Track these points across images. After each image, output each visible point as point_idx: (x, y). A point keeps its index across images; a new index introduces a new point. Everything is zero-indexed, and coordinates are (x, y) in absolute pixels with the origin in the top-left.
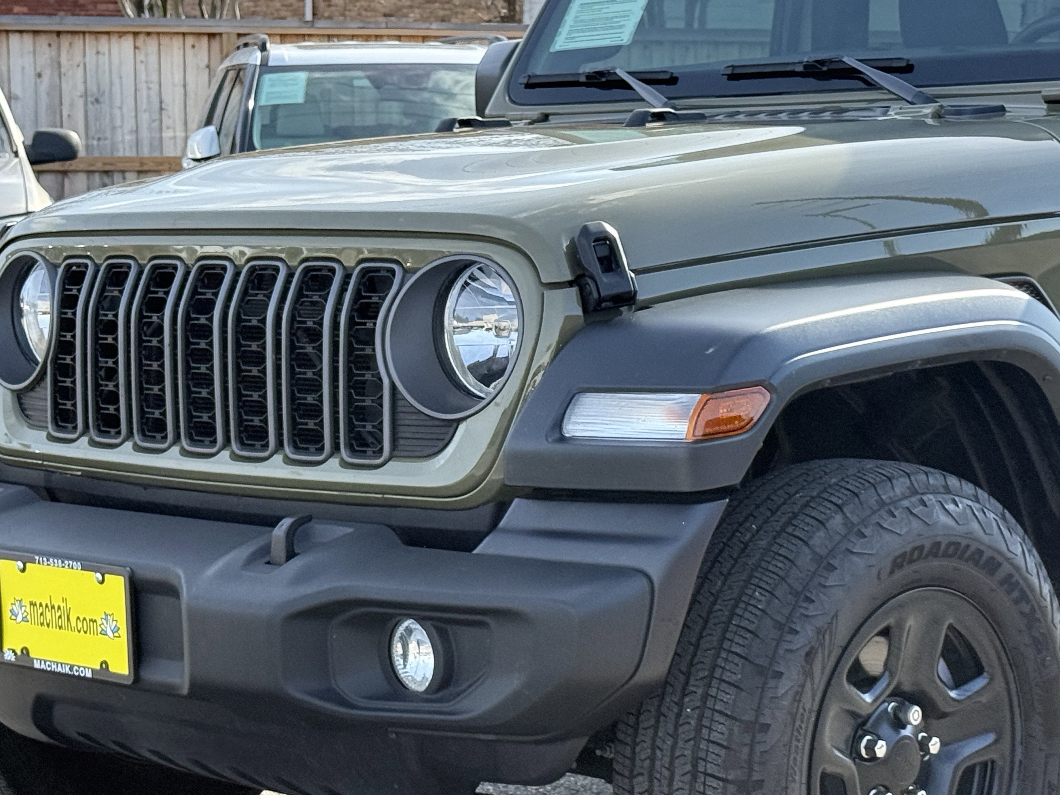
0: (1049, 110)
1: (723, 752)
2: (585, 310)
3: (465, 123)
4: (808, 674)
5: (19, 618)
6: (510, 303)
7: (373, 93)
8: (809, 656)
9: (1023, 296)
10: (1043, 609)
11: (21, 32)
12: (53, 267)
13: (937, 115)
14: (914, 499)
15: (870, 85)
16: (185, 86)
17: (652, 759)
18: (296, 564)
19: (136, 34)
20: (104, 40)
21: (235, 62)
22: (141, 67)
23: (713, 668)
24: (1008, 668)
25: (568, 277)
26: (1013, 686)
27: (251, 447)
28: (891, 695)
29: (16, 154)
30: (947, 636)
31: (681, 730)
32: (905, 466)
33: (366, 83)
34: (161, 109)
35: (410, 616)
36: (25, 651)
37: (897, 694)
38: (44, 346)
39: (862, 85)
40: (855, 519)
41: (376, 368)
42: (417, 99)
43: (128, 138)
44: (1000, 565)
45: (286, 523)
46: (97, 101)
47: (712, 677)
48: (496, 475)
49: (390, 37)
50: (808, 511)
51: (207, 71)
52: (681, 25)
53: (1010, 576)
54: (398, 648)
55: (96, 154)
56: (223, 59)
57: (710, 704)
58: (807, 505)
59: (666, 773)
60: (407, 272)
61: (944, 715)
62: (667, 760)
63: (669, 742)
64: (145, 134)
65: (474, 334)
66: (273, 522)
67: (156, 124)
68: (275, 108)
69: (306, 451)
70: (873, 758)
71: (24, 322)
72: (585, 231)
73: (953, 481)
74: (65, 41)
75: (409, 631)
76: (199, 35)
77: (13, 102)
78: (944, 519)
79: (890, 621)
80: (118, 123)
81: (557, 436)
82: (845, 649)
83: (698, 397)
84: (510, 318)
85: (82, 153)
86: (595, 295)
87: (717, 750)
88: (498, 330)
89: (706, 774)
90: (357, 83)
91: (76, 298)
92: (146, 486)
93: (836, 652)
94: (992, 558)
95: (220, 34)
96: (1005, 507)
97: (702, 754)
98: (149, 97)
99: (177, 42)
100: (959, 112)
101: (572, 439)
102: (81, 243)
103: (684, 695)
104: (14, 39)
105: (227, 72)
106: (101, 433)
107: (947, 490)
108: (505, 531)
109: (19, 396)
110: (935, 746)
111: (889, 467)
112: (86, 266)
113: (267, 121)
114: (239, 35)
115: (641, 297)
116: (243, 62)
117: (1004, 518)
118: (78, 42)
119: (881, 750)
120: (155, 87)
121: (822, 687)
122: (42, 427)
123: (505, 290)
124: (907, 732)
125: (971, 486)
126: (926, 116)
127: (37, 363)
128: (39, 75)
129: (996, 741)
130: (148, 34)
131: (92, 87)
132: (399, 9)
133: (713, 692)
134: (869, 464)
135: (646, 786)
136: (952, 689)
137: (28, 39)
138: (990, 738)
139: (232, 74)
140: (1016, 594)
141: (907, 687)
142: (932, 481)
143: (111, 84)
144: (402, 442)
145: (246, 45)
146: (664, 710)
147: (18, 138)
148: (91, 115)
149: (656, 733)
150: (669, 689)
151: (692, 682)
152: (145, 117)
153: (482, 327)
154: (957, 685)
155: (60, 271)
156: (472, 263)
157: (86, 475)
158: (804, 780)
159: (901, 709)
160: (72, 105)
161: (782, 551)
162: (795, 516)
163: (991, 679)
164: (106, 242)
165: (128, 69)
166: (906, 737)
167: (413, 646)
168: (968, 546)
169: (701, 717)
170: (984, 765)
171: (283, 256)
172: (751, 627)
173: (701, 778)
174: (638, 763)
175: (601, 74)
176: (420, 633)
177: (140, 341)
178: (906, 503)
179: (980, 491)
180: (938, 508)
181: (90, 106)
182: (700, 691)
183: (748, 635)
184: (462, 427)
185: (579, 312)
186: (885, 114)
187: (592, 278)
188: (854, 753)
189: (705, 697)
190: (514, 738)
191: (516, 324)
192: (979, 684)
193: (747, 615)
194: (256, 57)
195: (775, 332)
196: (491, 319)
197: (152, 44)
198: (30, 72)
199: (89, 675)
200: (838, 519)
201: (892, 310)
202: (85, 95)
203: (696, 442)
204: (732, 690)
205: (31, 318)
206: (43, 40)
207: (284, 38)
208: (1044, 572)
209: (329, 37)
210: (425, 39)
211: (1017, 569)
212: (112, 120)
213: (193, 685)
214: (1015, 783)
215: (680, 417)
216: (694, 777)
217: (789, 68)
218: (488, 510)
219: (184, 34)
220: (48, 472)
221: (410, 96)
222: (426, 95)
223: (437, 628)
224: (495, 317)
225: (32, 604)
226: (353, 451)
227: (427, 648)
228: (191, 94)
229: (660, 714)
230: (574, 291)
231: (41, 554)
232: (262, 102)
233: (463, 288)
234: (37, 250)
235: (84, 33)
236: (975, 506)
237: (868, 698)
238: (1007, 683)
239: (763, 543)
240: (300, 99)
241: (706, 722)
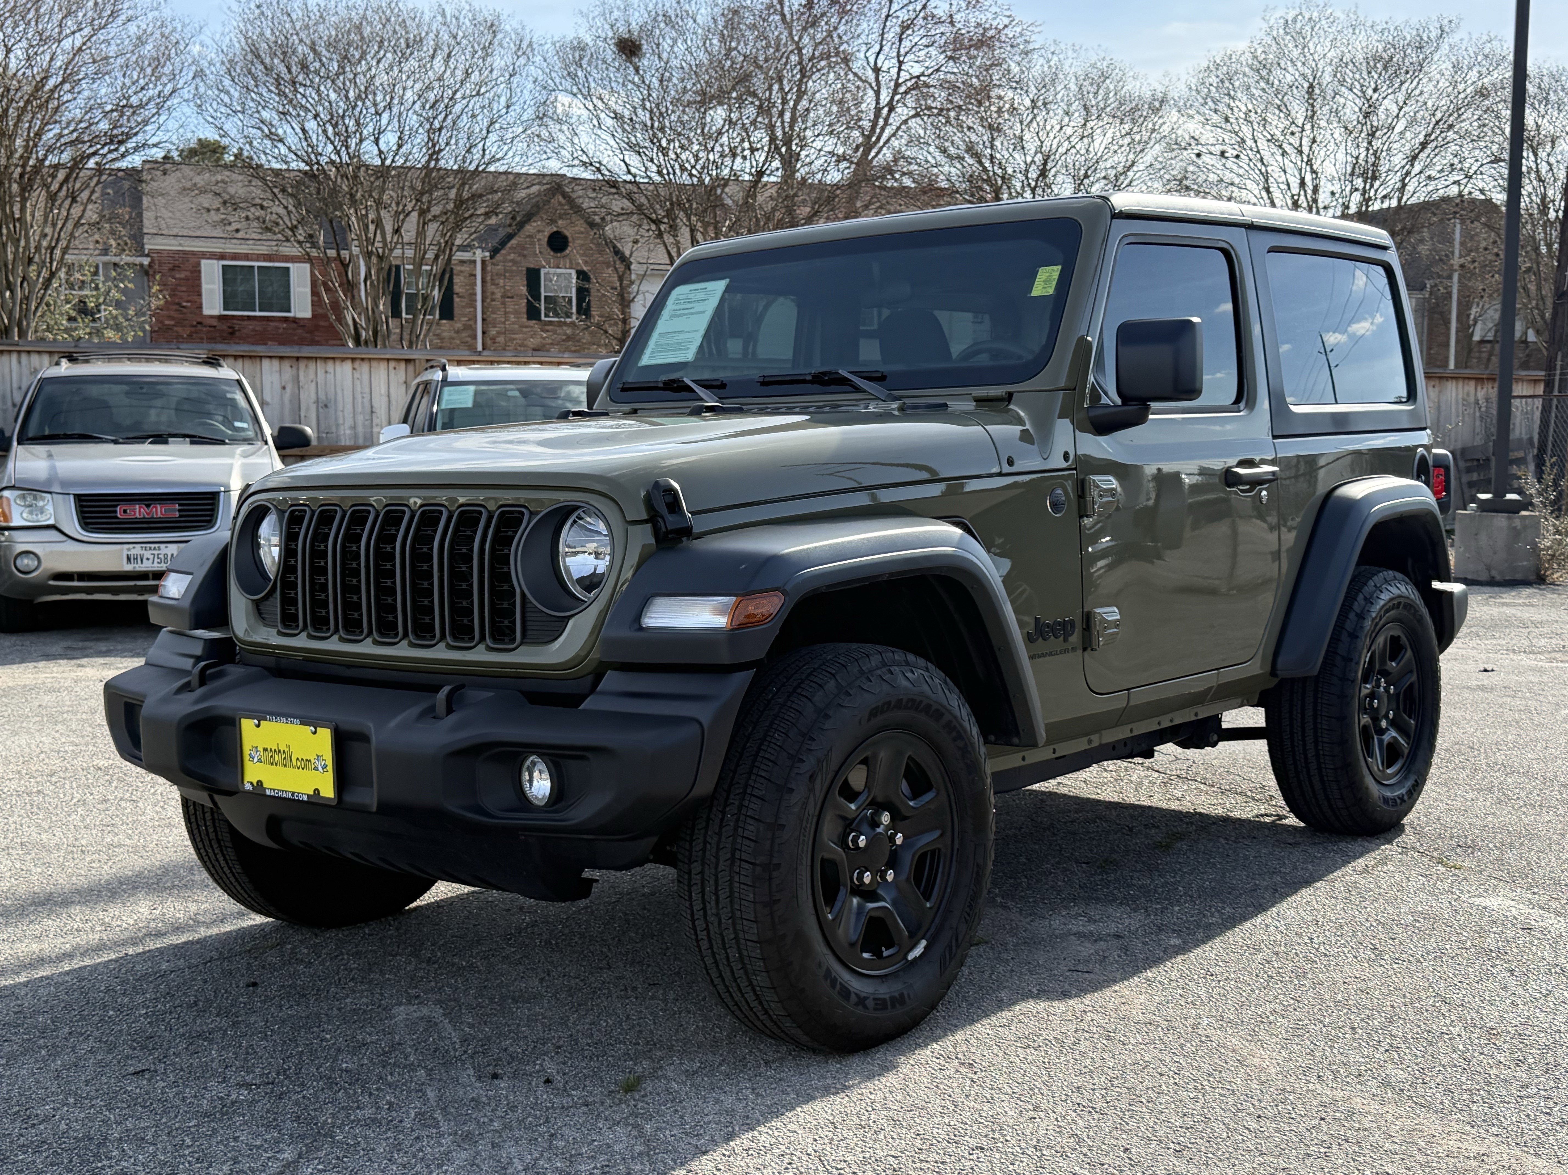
0: (977, 406)
1: (752, 844)
2: (656, 541)
3: (576, 414)
4: (811, 790)
5: (256, 760)
6: (605, 535)
7: (522, 401)
8: (812, 778)
9: (958, 531)
10: (972, 744)
11: (270, 357)
12: (281, 513)
13: (901, 409)
14: (884, 670)
15: (857, 389)
16: (389, 396)
17: (704, 850)
18: (452, 718)
19: (353, 360)
20: (330, 364)
21: (424, 379)
22: (358, 383)
23: (747, 785)
24: (949, 785)
25: (645, 516)
26: (952, 797)
27: (423, 638)
28: (869, 804)
29: (266, 443)
30: (907, 764)
31: (724, 830)
32: (880, 648)
33: (517, 393)
34: (372, 412)
35: (533, 753)
36: (260, 783)
37: (873, 803)
38: (274, 569)
39: (850, 389)
40: (844, 684)
41: (511, 581)
42: (554, 405)
43: (348, 432)
44: (943, 714)
45: (446, 689)
46: (326, 406)
47: (745, 793)
48: (595, 655)
49: (534, 363)
50: (812, 678)
51: (404, 386)
52: (740, 356)
53: (950, 722)
54: (526, 776)
55: (326, 443)
56: (416, 377)
57: (744, 811)
58: (811, 674)
59: (713, 860)
60: (532, 514)
61: (906, 818)
62: (714, 850)
63: (716, 839)
64: (360, 429)
65: (580, 557)
66: (436, 689)
67: (368, 423)
68: (452, 411)
69: (462, 640)
70: (857, 848)
71: (262, 552)
72: (657, 485)
73: (911, 657)
74: (302, 364)
75: (534, 764)
76: (398, 360)
77: (265, 407)
78: (905, 683)
79: (868, 753)
80: (341, 422)
81: (637, 627)
82: (837, 773)
83: (734, 598)
84: (605, 546)
85: (314, 442)
86: (664, 529)
87: (748, 842)
88: (597, 555)
89: (741, 860)
90: (510, 393)
91: (298, 534)
92: (349, 666)
93: (830, 776)
94: (938, 710)
95: (414, 360)
96: (946, 675)
97: (738, 847)
98: (363, 403)
99: (383, 365)
100: (916, 407)
101: (648, 628)
102: (303, 496)
103: (726, 806)
104: (266, 363)
105: (418, 385)
106: (316, 629)
107: (907, 664)
108: (602, 693)
109: (257, 604)
110: (899, 838)
111: (869, 648)
112: (305, 511)
113: (446, 420)
114: (428, 361)
115: (695, 530)
116: (429, 378)
117: (946, 683)
118: (312, 365)
119: (862, 841)
120: (367, 396)
121: (821, 799)
122: (274, 626)
123: (602, 527)
124: (880, 830)
125: (923, 660)
126: (894, 409)
127: (270, 580)
128: (284, 388)
129: (942, 835)
130: (363, 359)
131: (322, 396)
132: (544, 345)
133: (746, 803)
134: (854, 646)
135: (699, 869)
136: (911, 800)
137: (276, 363)
138: (937, 833)
139: (421, 388)
140: (954, 734)
141: (880, 799)
142: (896, 657)
143: (336, 393)
144: (529, 633)
145: (432, 367)
146: (712, 816)
147: (268, 431)
148: (321, 417)
149: (706, 832)
150: (716, 802)
151: (732, 796)
152: (360, 418)
153: (585, 552)
154: (914, 797)
155: (287, 515)
156: (578, 508)
157: (306, 659)
158: (809, 863)
159: (877, 814)
160: (308, 409)
161: (794, 706)
162: (803, 681)
163: (938, 794)
164: (321, 495)
165: (348, 383)
166: (880, 833)
167: (536, 774)
168: (921, 702)
169: (737, 820)
170: (933, 852)
171: (446, 503)
172: (772, 758)
173: (737, 863)
174: (694, 853)
175: (673, 381)
176: (542, 766)
177: (343, 564)
178: (879, 672)
179: (929, 664)
180: (900, 676)
181: (321, 410)
182: (737, 803)
183: (770, 764)
184: (571, 623)
185: (652, 541)
186: (866, 408)
187: (662, 517)
188: (843, 844)
189: (741, 807)
190: (607, 837)
191: (608, 550)
192: (929, 796)
193: (769, 750)
194: (438, 375)
195: (788, 554)
196: (592, 546)
197: (365, 367)
198: (277, 386)
199: (305, 798)
200: (832, 683)
201: (868, 539)
202: (317, 402)
203: (733, 630)
204: (759, 802)
205: (266, 549)
206: (286, 364)
207: (459, 363)
208: (973, 719)
209: (492, 363)
210: (559, 364)
211: (955, 717)
212: (336, 419)
213: (380, 805)
214: (954, 863)
215: (720, 612)
216: (733, 863)
217: (802, 378)
218: (590, 678)
219: (388, 360)
220: (278, 657)
221: (550, 403)
222: (560, 402)
223: (553, 762)
224: (595, 545)
225: (265, 750)
226: (495, 640)
227: (546, 775)
228: (393, 402)
229: (709, 819)
230: (649, 526)
231: (271, 714)
232: (443, 406)
233: (572, 525)
234: (267, 500)
235: (316, 358)
236: (926, 674)
237: (853, 807)
238: (949, 796)
239: (781, 700)
240: (470, 404)
241: (741, 824)
